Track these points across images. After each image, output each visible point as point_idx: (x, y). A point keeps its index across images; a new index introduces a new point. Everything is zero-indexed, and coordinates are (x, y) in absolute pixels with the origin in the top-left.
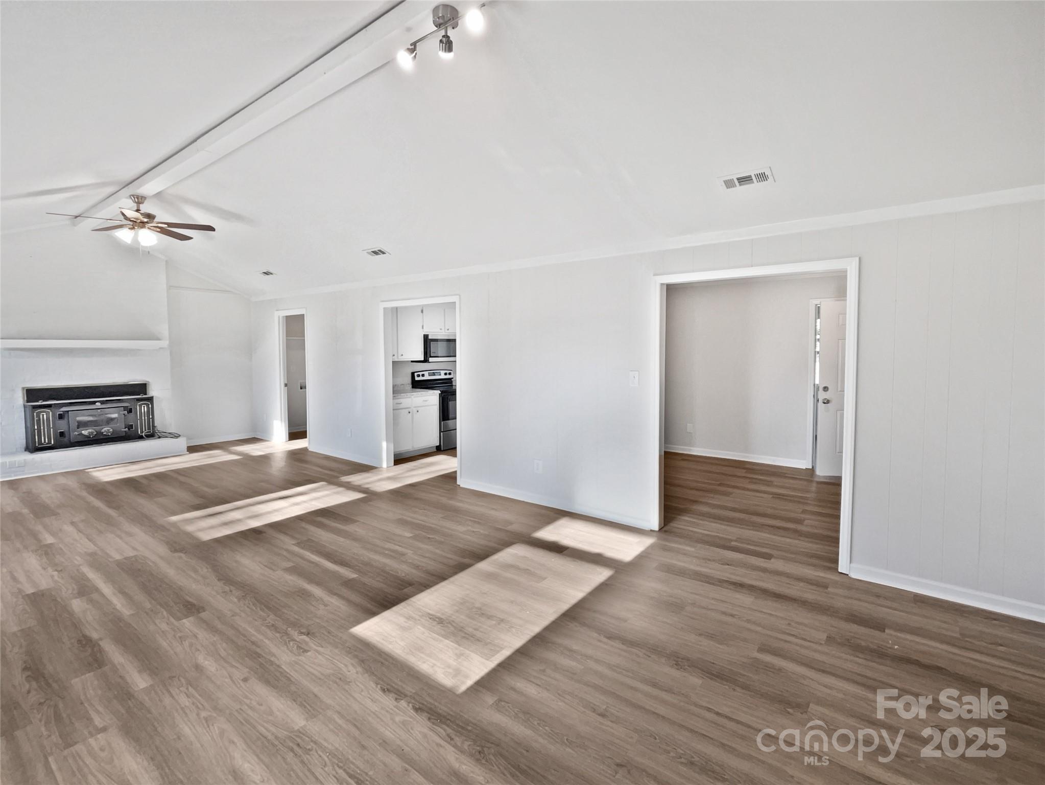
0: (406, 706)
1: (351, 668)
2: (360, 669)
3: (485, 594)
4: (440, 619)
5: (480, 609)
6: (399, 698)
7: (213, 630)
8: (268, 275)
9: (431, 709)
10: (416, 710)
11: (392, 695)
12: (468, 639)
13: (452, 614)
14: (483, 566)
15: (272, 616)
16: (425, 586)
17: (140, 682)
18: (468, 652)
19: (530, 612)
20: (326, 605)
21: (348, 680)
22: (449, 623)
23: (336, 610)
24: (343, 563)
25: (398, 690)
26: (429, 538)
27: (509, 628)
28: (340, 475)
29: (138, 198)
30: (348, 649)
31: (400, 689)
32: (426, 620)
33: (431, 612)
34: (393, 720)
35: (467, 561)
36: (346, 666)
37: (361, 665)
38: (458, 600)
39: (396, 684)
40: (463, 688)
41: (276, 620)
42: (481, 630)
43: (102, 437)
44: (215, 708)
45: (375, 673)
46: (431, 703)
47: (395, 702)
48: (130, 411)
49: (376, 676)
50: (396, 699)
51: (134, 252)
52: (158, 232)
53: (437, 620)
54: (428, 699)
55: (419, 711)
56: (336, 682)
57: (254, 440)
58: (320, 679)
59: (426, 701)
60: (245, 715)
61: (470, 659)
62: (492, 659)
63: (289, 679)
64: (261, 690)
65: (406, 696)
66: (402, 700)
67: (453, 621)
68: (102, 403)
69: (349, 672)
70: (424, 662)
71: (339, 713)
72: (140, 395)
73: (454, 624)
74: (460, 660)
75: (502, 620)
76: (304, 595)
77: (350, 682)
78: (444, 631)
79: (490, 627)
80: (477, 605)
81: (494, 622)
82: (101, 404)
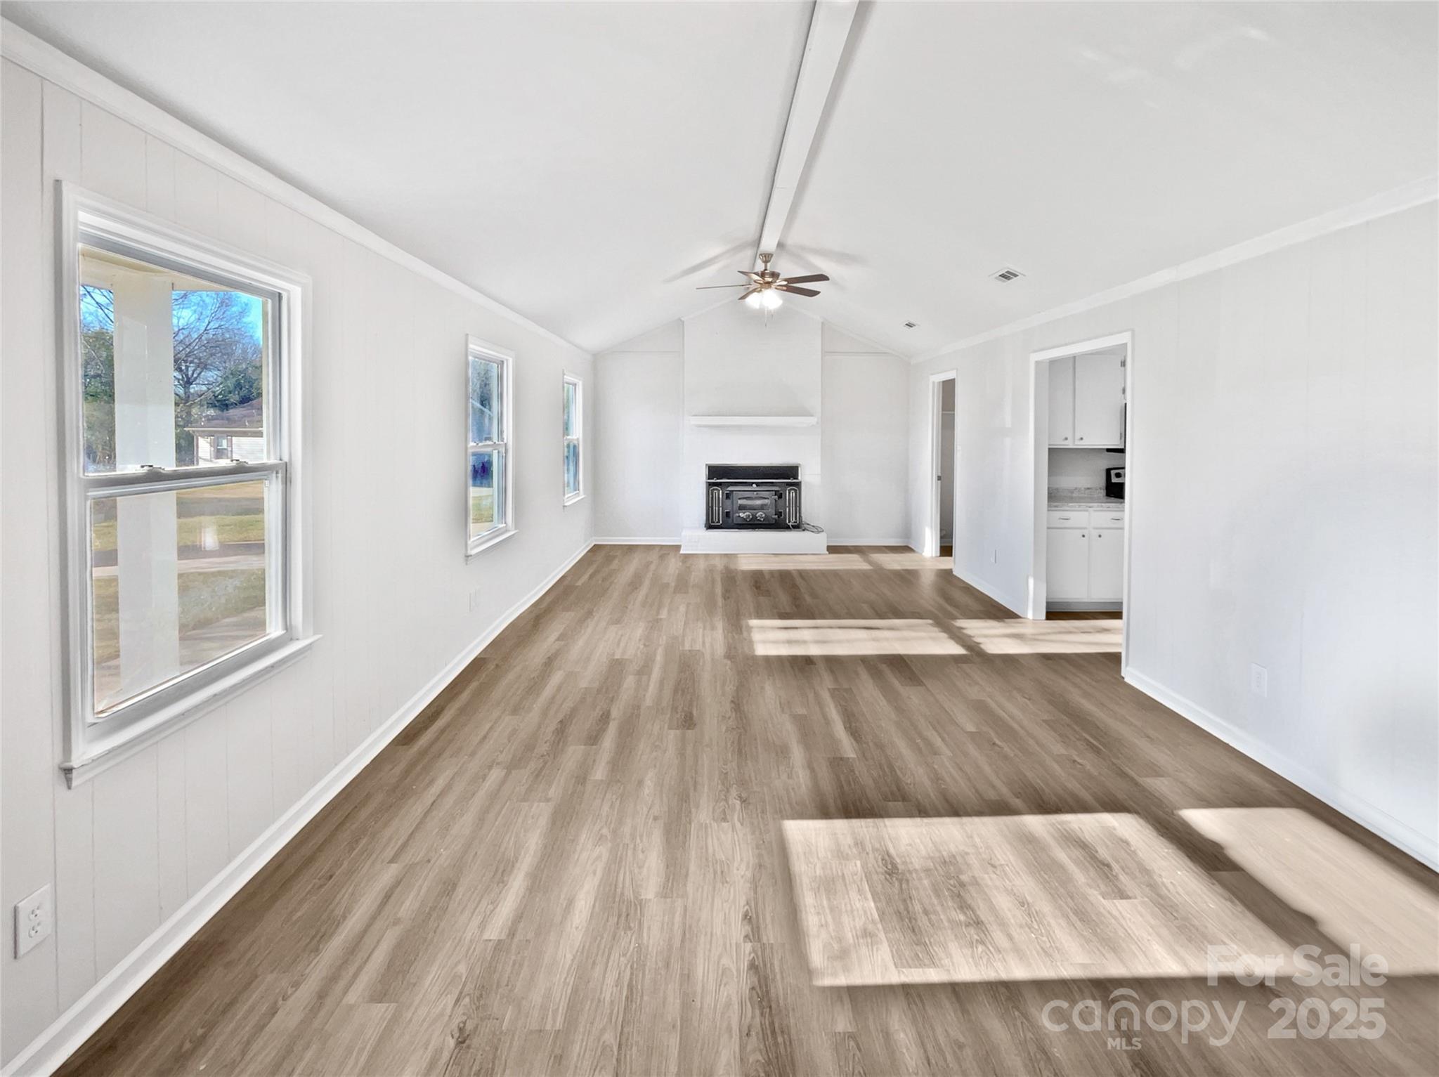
0: (747, 952)
1: (743, 867)
2: (749, 874)
3: (994, 866)
4: (894, 866)
5: (962, 885)
6: (751, 937)
7: (682, 754)
8: (911, 327)
9: (766, 978)
10: (753, 966)
11: (748, 928)
12: (902, 919)
13: (916, 870)
14: (1035, 823)
15: (734, 764)
16: (921, 811)
17: (599, 773)
18: (882, 935)
19: (1036, 938)
20: (790, 777)
21: (728, 879)
22: (900, 881)
23: (793, 789)
24: (855, 733)
25: (758, 928)
26: (994, 744)
27: (977, 940)
28: (961, 617)
29: (765, 256)
30: (762, 842)
31: (762, 926)
32: (876, 859)
33: (892, 851)
34: (720, 957)
35: (1017, 803)
36: (742, 860)
37: (755, 869)
38: (945, 854)
39: (764, 919)
40: (828, 981)
41: (734, 770)
42: (933, 917)
43: (756, 522)
44: (615, 832)
45: (759, 889)
46: (773, 971)
47: (742, 939)
48: (780, 497)
49: (756, 893)
50: (747, 936)
51: (762, 319)
52: (784, 290)
53: (890, 867)
54: (776, 963)
55: (751, 972)
56: (715, 872)
57: (906, 549)
58: (707, 859)
59: (772, 964)
60: (625, 853)
61: (875, 949)
62: (904, 970)
63: (684, 843)
64: (657, 838)
65: (759, 940)
66: (751, 942)
67: (907, 881)
68: (758, 484)
69: (738, 870)
70: (818, 913)
71: (685, 910)
72: (789, 479)
73: (904, 886)
74: (861, 941)
75: (978, 923)
76: (782, 752)
77: (727, 882)
78: (883, 887)
79: (949, 921)
80: (964, 878)
81: (962, 918)
82: (757, 486)
